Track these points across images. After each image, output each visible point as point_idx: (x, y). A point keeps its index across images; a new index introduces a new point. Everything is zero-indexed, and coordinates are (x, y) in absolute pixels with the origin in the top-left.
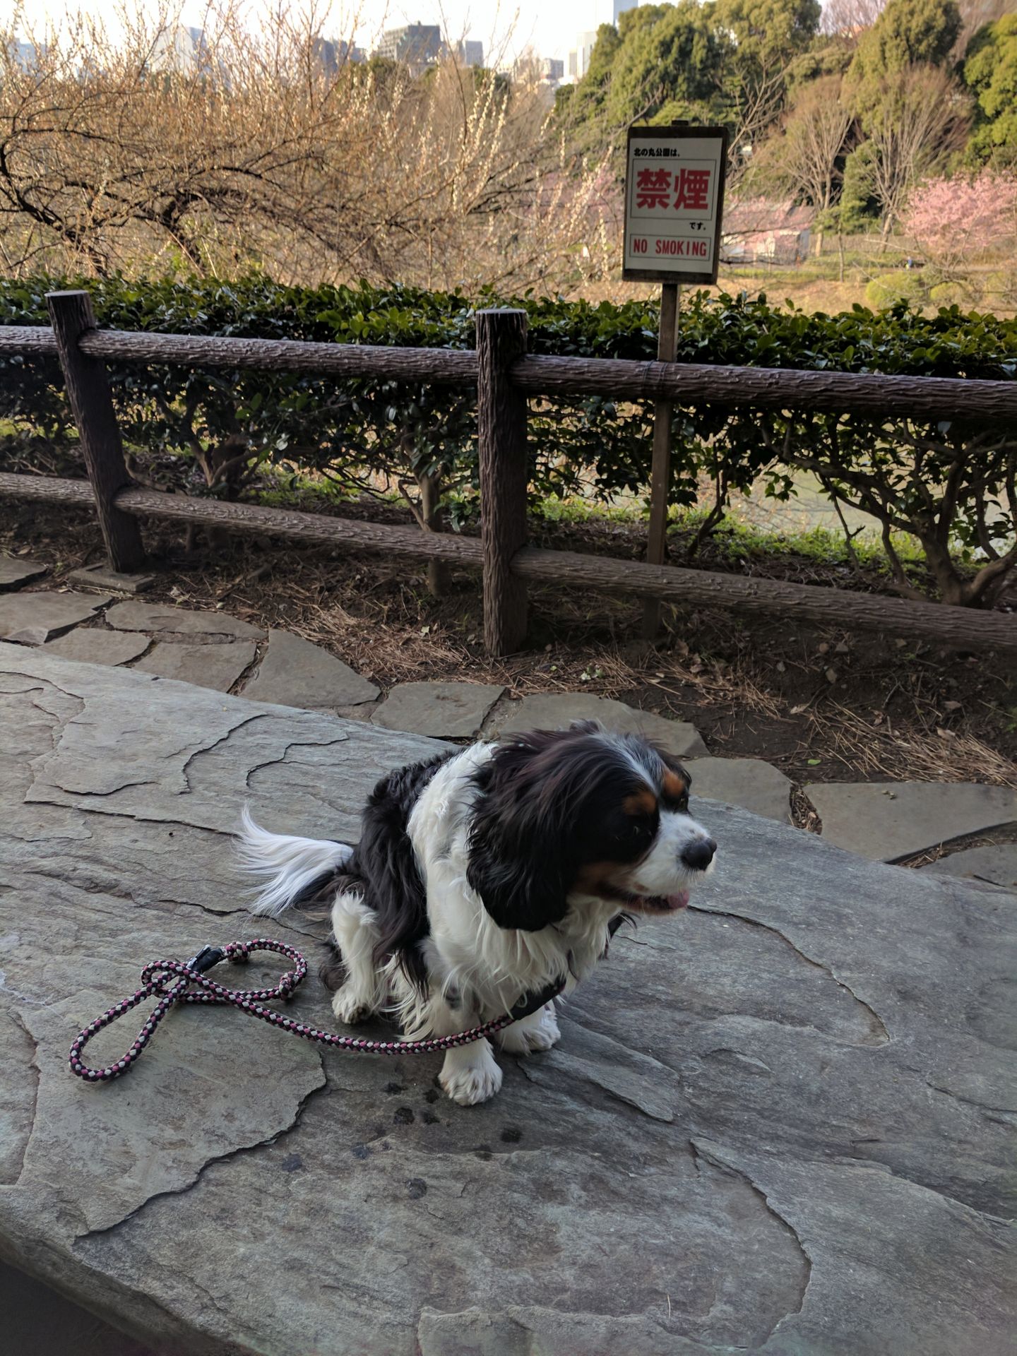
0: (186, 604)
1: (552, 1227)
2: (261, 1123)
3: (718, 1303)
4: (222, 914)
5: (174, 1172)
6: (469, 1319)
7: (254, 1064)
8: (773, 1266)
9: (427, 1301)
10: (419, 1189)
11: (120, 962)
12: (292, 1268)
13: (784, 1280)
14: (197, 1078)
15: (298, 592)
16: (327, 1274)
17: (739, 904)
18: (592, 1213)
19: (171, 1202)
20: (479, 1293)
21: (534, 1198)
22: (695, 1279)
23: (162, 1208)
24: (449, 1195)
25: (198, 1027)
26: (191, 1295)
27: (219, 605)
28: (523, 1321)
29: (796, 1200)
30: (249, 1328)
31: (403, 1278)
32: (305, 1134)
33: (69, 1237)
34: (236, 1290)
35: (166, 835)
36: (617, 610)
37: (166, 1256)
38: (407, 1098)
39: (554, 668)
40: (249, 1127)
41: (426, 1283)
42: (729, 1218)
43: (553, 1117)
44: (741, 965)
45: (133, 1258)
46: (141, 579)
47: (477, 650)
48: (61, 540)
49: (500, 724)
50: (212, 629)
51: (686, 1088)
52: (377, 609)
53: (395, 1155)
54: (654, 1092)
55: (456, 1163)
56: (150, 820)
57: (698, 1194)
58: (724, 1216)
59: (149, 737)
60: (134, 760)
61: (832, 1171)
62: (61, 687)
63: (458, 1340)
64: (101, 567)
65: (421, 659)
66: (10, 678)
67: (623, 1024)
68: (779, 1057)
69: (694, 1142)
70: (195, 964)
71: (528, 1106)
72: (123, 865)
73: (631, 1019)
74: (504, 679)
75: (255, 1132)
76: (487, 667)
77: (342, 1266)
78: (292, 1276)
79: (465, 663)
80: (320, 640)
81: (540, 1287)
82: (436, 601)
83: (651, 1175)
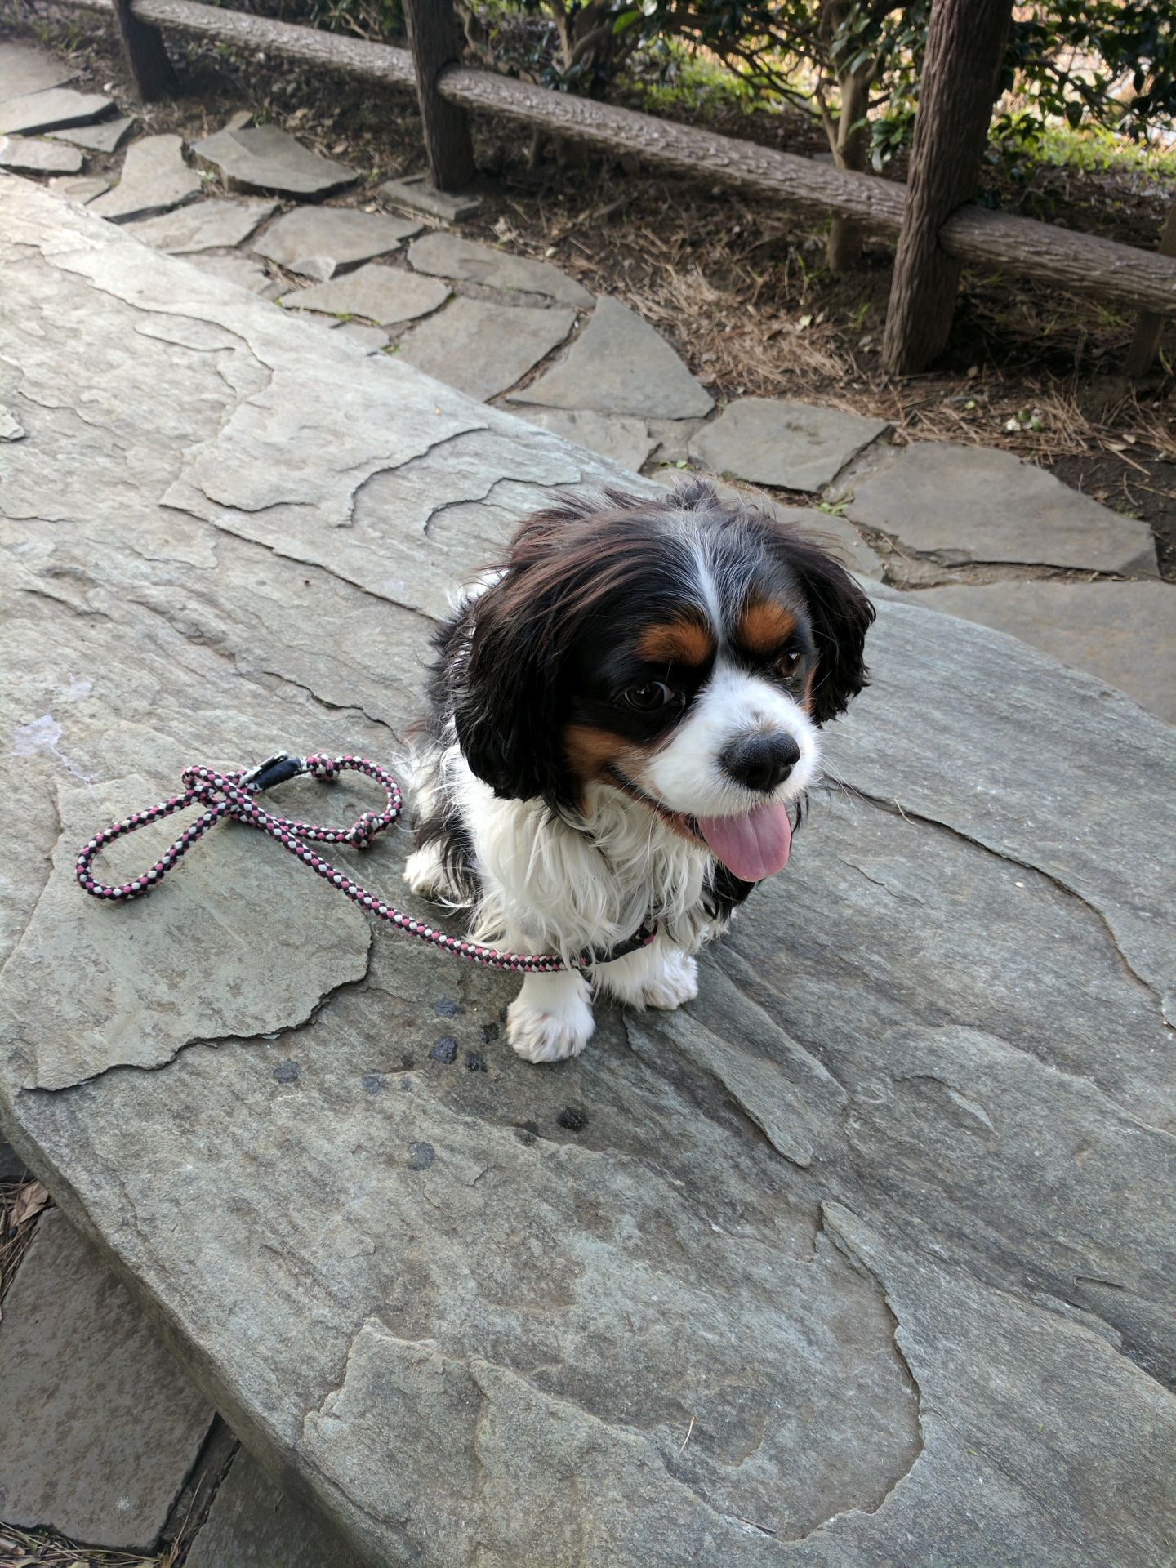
0: (510, 246)
1: (574, 1268)
2: (268, 1008)
3: (758, 1453)
4: (332, 707)
5: (150, 1041)
6: (417, 1356)
7: (288, 925)
8: (864, 1429)
9: (379, 1310)
10: (424, 1158)
11: (188, 746)
12: (238, 1210)
13: (872, 1456)
14: (217, 927)
15: (653, 243)
16: (275, 1232)
17: (1054, 855)
18: (638, 1264)
19: (135, 1078)
20: (444, 1324)
21: (568, 1219)
22: (742, 1408)
23: (120, 1082)
24: (458, 1179)
25: (242, 859)
26: (116, 1204)
27: (550, 251)
28: (483, 1383)
29: (943, 1343)
30: (163, 1267)
31: (361, 1270)
32: (316, 1038)
33: (14, 1085)
34: (164, 1216)
35: (301, 584)
36: (1097, 325)
37: (106, 1145)
38: (458, 1026)
39: (971, 404)
40: (252, 1010)
41: (385, 1287)
42: (830, 1337)
43: (639, 1110)
44: (1016, 953)
45: (72, 1136)
46: (464, 203)
47: (869, 361)
48: (385, 138)
49: (862, 479)
50: (529, 286)
51: (851, 1120)
52: (748, 281)
53: (412, 1102)
54: (799, 1114)
55: (484, 1137)
56: (289, 558)
57: (799, 1286)
58: (823, 1330)
59: (330, 438)
60: (300, 469)
61: (1021, 1314)
62: (255, 351)
63: (394, 1378)
64: (421, 181)
65: (787, 365)
66: (205, 329)
67: (796, 999)
68: (1015, 1114)
69: (825, 1208)
70: (257, 775)
71: (612, 1084)
72: (240, 614)
73: (812, 994)
74: (893, 410)
75: (256, 1018)
76: (875, 390)
77: (295, 1227)
78: (233, 1220)
79: (845, 379)
80: (661, 319)
81: (525, 1344)
82: (832, 279)
83: (742, 1237)
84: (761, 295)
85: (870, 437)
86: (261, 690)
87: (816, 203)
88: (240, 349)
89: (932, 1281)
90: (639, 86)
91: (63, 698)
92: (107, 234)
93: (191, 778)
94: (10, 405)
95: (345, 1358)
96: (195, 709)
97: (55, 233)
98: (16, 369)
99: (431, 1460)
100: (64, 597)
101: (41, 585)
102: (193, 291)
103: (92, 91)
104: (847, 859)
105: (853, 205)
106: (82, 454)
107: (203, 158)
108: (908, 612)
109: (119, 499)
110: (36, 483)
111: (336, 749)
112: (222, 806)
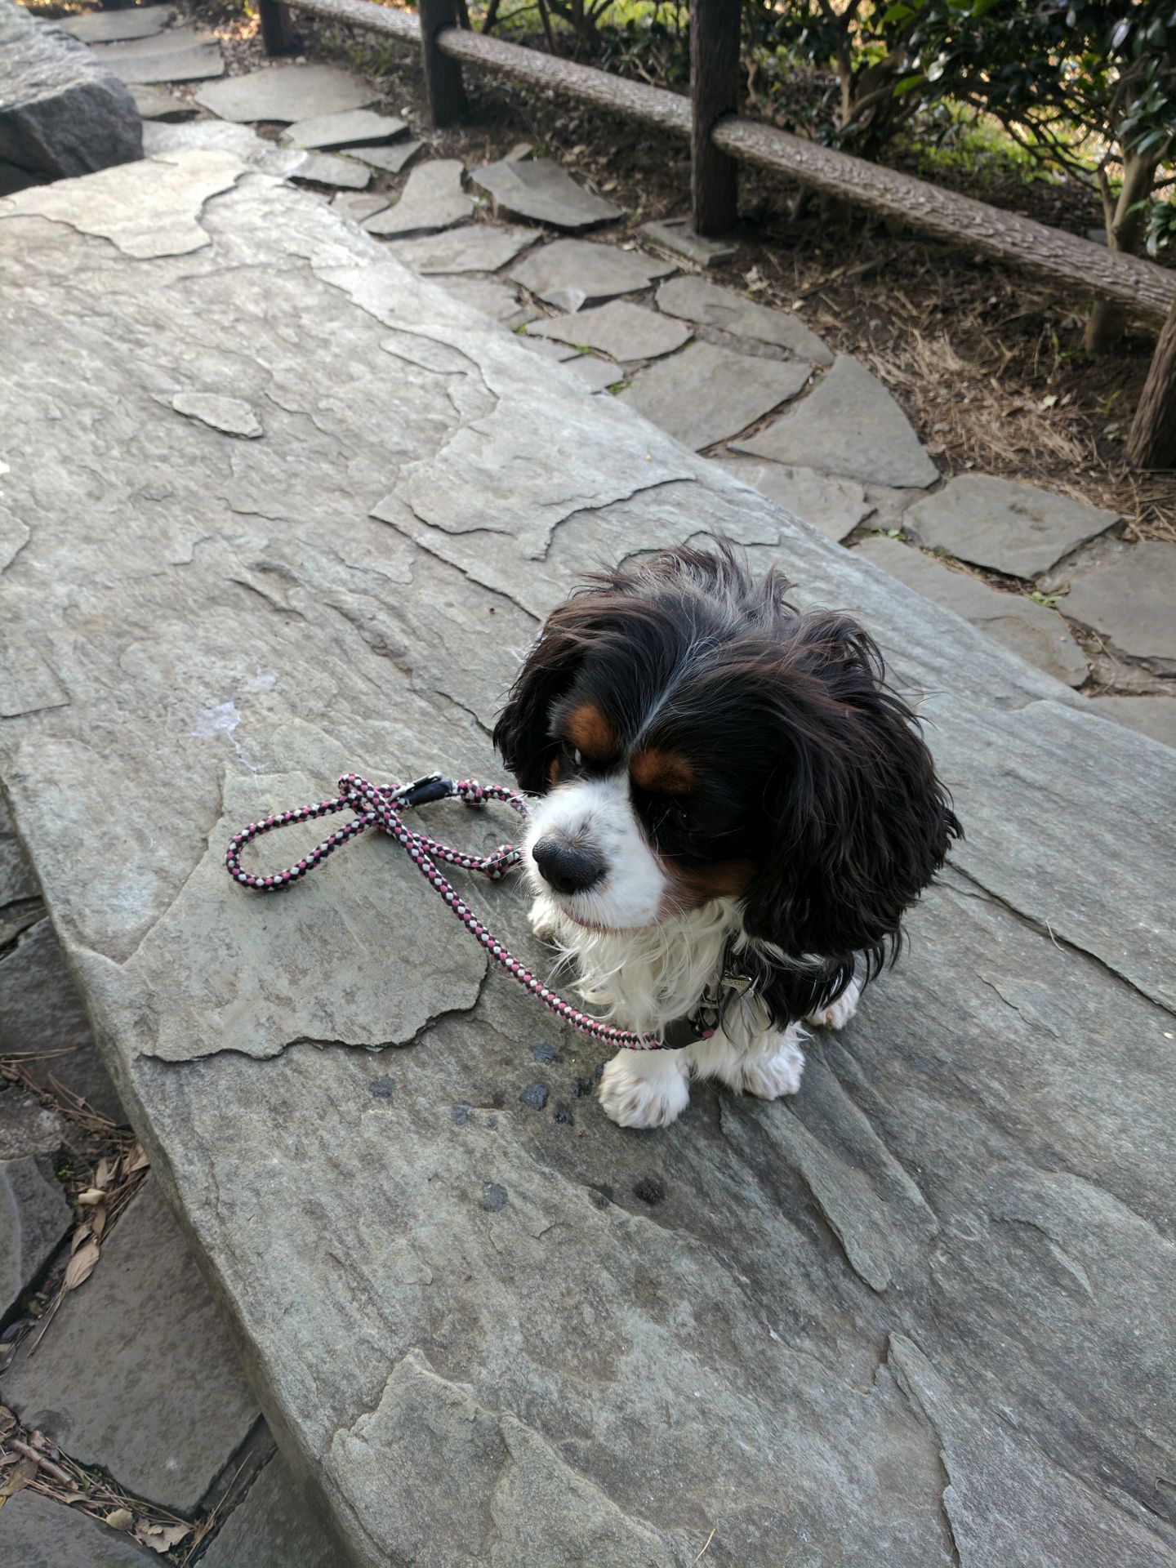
0: (758, 295)
1: (622, 1344)
2: (376, 1021)
5: (262, 1032)
6: (452, 1398)
7: (411, 942)
9: (425, 1343)
10: (495, 1201)
11: (352, 753)
12: (312, 1213)
14: (345, 932)
15: (903, 306)
16: (342, 1242)
18: (687, 1355)
19: (243, 1064)
20: (484, 1372)
21: (625, 1292)
22: (766, 1532)
23: (229, 1065)
24: (525, 1228)
25: (381, 870)
26: (203, 1182)
27: (797, 304)
28: (511, 1441)
30: (233, 1254)
31: (415, 1299)
32: (416, 1059)
33: (135, 1049)
34: (243, 1204)
35: (486, 610)
37: (204, 1123)
38: (554, 1074)
40: (362, 1019)
41: (435, 1321)
42: (874, 1479)
43: (717, 1196)
44: (1151, 1109)
45: (176, 1108)
46: (720, 249)
47: (1112, 450)
48: (655, 179)
49: (1081, 572)
50: (770, 337)
51: (938, 1253)
52: (996, 353)
53: (494, 1141)
54: (882, 1233)
55: (558, 1191)
56: (480, 584)
57: (850, 1416)
58: (866, 1470)
59: (540, 470)
60: (505, 497)
61: (1088, 1505)
62: (486, 378)
63: (426, 1414)
64: (682, 224)
65: (1022, 444)
66: (444, 352)
67: (903, 1112)
68: (1120, 1284)
69: (892, 1340)
70: (409, 791)
71: (695, 1163)
72: (424, 631)
73: (921, 1110)
74: (1129, 504)
75: (364, 1028)
76: (1113, 480)
77: (361, 1242)
78: (306, 1223)
79: (1082, 466)
80: (899, 383)
81: (559, 1412)
82: (1086, 360)
83: (800, 1350)
84: (1007, 369)
85: (1098, 529)
86: (430, 709)
87: (1079, 282)
88: (472, 374)
89: (994, 1444)
90: (918, 147)
91: (247, 688)
92: (372, 252)
93: (346, 786)
94: (255, 405)
95: (383, 1383)
96: (366, 717)
97: (325, 246)
98: (268, 372)
99: (446, 1506)
100: (266, 592)
101: (248, 577)
102: (440, 314)
103: (391, 114)
104: (984, 975)
105: (1118, 288)
106: (310, 459)
107: (479, 187)
108: (1097, 724)
109: (334, 505)
110: (263, 481)
111: (489, 777)
112: (371, 816)
